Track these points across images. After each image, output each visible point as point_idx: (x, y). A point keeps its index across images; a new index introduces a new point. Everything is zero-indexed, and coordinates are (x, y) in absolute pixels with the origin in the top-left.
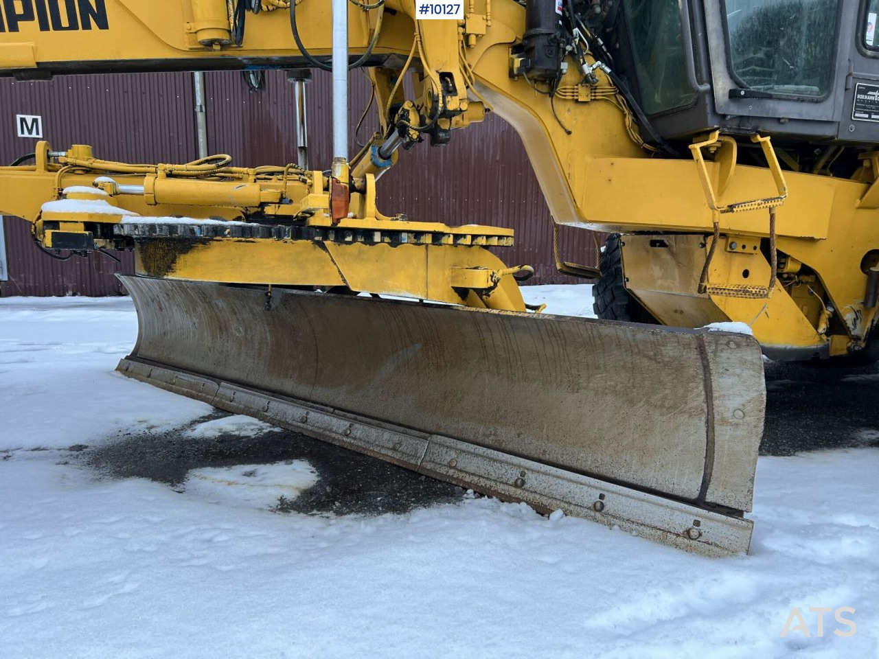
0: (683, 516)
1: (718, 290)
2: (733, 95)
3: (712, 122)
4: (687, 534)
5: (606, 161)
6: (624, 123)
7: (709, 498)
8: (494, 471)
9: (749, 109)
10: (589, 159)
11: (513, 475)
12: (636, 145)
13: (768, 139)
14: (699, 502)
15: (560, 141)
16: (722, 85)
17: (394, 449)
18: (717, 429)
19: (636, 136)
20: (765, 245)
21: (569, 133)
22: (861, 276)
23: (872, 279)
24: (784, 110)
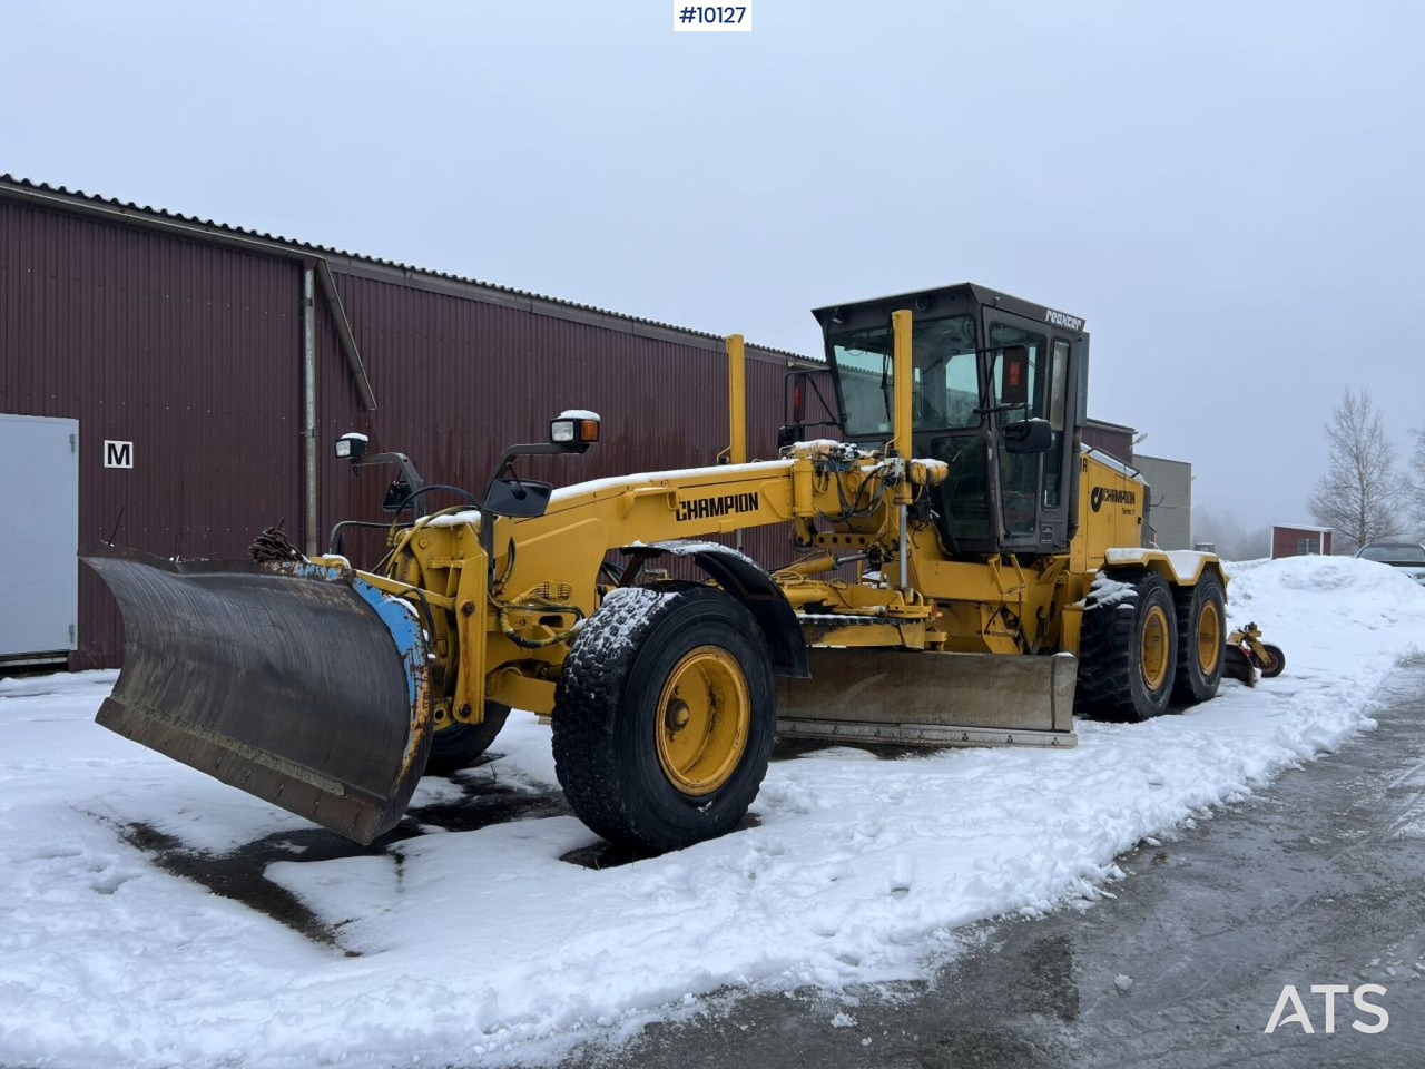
0: (1049, 737)
2: (1006, 536)
3: (998, 549)
4: (1053, 744)
5: (934, 563)
6: (937, 541)
7: (1057, 728)
8: (947, 736)
9: (1010, 543)
10: (924, 561)
11: (960, 735)
13: (1013, 556)
14: (1053, 730)
16: (1002, 531)
17: (876, 736)
18: (1056, 698)
19: (944, 549)
21: (918, 548)
22: (1036, 621)
23: (1041, 622)
24: (1021, 541)
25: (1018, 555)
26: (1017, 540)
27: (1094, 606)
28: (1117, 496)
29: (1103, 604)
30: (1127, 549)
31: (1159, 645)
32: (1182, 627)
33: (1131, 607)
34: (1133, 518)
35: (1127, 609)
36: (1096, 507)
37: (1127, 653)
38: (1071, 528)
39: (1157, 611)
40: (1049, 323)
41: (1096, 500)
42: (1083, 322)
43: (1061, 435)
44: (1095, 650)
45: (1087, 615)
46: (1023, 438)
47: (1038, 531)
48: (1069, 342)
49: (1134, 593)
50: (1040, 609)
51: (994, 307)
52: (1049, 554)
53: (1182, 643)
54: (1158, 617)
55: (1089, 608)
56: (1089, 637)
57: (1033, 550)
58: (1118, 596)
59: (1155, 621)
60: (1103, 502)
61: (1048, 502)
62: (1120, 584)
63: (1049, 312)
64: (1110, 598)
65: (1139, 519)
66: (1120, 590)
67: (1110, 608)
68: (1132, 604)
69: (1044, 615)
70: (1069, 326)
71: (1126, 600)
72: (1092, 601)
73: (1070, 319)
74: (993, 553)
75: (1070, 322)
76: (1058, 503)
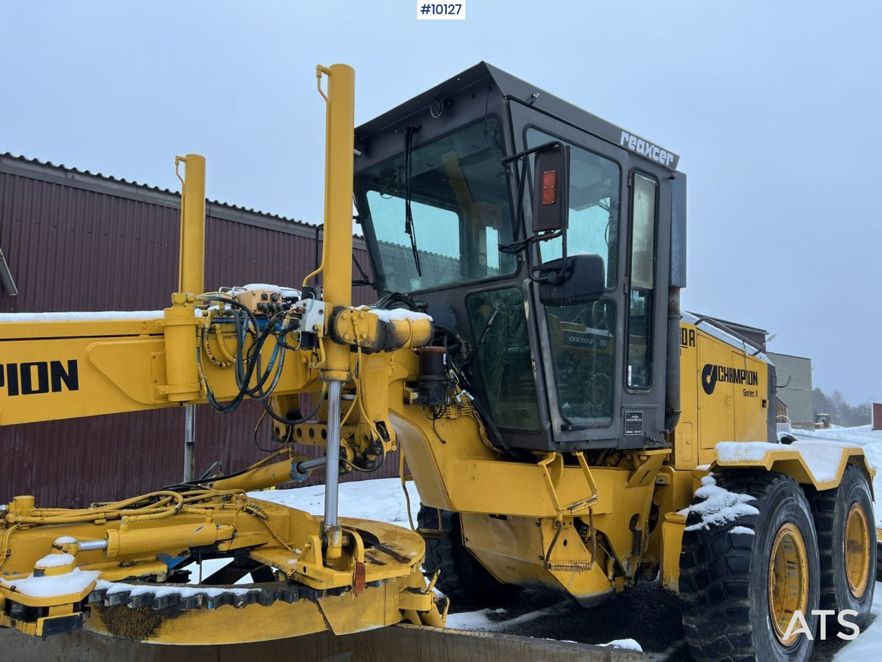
1: (559, 567)
2: (564, 428)
3: (551, 446)
5: (469, 463)
6: (479, 432)
9: (572, 437)
10: (458, 461)
12: (489, 448)
13: (582, 454)
15: (438, 449)
16: (557, 422)
19: (487, 442)
20: (578, 523)
21: (444, 442)
22: (630, 533)
23: (637, 535)
24: (590, 434)
25: (587, 452)
26: (583, 432)
27: (698, 526)
28: (735, 376)
29: (710, 524)
30: (744, 445)
31: (795, 572)
32: (824, 543)
33: (752, 532)
34: (755, 402)
35: (744, 535)
36: (709, 389)
37: (748, 603)
38: (671, 415)
39: (791, 530)
40: (625, 148)
41: (709, 380)
42: (676, 158)
43: (650, 295)
44: (701, 593)
45: (688, 538)
46: (561, 282)
47: (618, 420)
48: (656, 178)
49: (754, 511)
50: (635, 519)
51: (530, 106)
52: (640, 450)
53: (826, 562)
54: (792, 537)
55: (691, 528)
56: (691, 571)
57: (613, 445)
58: (731, 513)
59: (789, 543)
60: (718, 382)
61: (634, 381)
62: (733, 496)
63: (624, 135)
64: (719, 516)
65: (764, 401)
66: (734, 504)
67: (720, 530)
68: (751, 527)
69: (642, 526)
70: (655, 158)
71: (743, 520)
72: (695, 518)
73: (657, 150)
74: (547, 452)
75: (657, 154)
76: (649, 382)
